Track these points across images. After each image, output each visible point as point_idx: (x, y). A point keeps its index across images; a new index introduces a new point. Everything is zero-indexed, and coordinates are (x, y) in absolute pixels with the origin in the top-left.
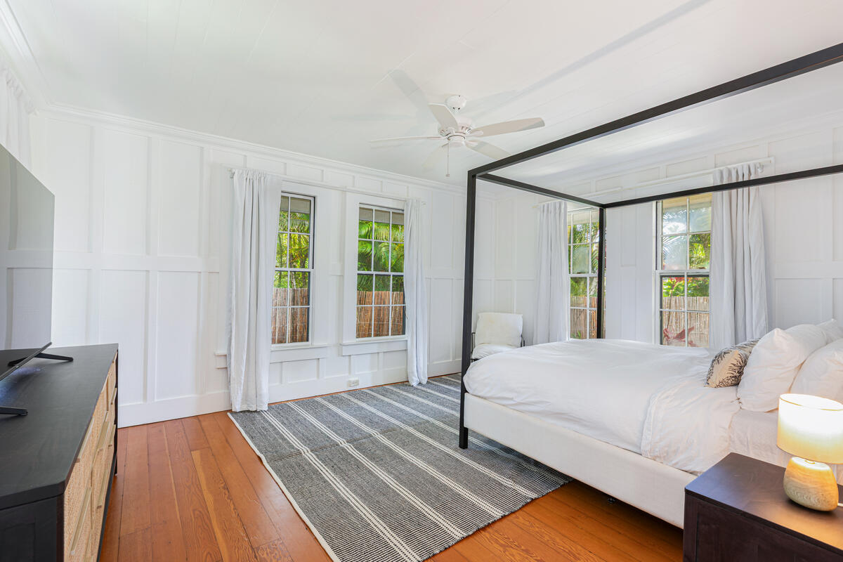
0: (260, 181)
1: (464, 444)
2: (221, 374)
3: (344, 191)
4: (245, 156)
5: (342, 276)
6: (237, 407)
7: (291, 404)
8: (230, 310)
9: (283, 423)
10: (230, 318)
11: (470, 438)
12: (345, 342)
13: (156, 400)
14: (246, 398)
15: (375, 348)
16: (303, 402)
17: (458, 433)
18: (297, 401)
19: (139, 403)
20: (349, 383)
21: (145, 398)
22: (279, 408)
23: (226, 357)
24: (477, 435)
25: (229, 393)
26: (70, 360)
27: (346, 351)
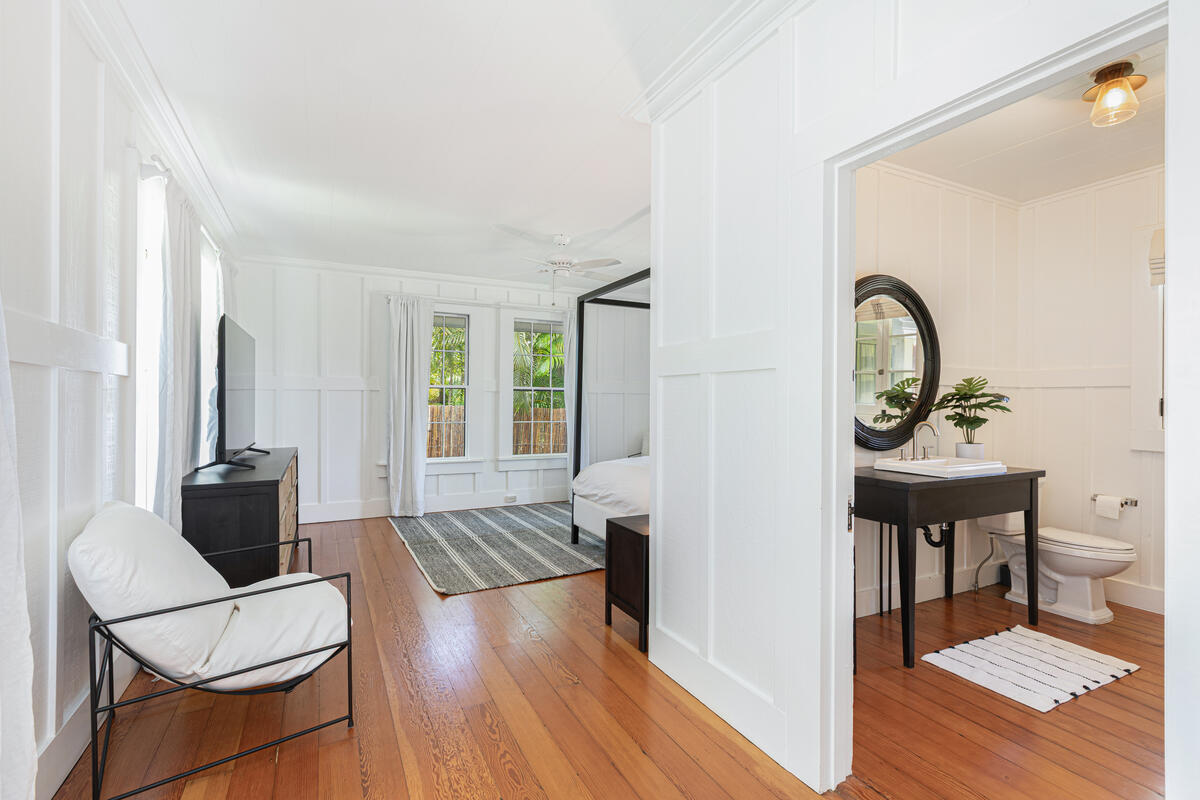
0: (413, 305)
1: (575, 540)
2: (383, 483)
3: (498, 307)
4: (401, 282)
5: (497, 393)
6: (396, 513)
7: (445, 514)
8: (389, 425)
9: (433, 525)
10: (389, 433)
11: (580, 535)
12: (501, 458)
13: (329, 502)
14: (403, 506)
15: (533, 465)
16: (457, 514)
17: (570, 529)
18: (452, 512)
19: (313, 504)
20: (507, 499)
21: (319, 501)
22: (435, 517)
23: (386, 467)
24: (586, 532)
25: (389, 501)
26: (268, 453)
27: (503, 467)
